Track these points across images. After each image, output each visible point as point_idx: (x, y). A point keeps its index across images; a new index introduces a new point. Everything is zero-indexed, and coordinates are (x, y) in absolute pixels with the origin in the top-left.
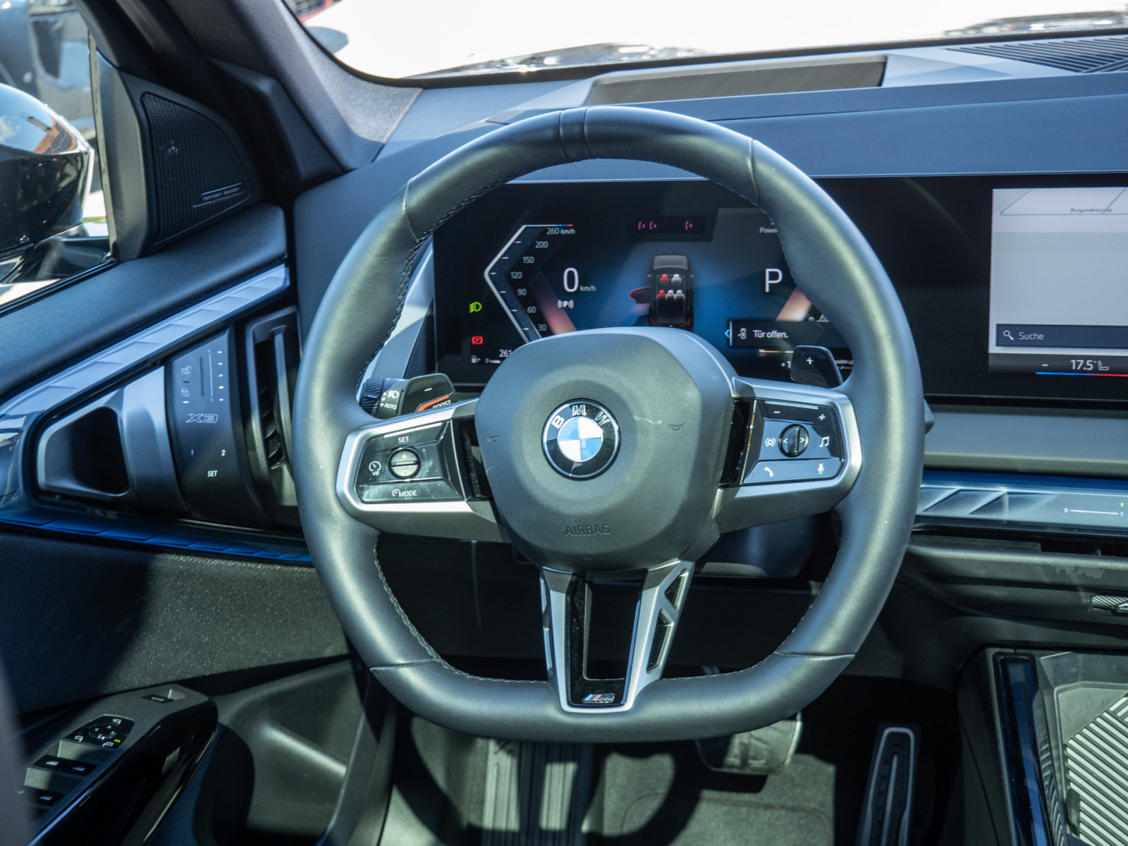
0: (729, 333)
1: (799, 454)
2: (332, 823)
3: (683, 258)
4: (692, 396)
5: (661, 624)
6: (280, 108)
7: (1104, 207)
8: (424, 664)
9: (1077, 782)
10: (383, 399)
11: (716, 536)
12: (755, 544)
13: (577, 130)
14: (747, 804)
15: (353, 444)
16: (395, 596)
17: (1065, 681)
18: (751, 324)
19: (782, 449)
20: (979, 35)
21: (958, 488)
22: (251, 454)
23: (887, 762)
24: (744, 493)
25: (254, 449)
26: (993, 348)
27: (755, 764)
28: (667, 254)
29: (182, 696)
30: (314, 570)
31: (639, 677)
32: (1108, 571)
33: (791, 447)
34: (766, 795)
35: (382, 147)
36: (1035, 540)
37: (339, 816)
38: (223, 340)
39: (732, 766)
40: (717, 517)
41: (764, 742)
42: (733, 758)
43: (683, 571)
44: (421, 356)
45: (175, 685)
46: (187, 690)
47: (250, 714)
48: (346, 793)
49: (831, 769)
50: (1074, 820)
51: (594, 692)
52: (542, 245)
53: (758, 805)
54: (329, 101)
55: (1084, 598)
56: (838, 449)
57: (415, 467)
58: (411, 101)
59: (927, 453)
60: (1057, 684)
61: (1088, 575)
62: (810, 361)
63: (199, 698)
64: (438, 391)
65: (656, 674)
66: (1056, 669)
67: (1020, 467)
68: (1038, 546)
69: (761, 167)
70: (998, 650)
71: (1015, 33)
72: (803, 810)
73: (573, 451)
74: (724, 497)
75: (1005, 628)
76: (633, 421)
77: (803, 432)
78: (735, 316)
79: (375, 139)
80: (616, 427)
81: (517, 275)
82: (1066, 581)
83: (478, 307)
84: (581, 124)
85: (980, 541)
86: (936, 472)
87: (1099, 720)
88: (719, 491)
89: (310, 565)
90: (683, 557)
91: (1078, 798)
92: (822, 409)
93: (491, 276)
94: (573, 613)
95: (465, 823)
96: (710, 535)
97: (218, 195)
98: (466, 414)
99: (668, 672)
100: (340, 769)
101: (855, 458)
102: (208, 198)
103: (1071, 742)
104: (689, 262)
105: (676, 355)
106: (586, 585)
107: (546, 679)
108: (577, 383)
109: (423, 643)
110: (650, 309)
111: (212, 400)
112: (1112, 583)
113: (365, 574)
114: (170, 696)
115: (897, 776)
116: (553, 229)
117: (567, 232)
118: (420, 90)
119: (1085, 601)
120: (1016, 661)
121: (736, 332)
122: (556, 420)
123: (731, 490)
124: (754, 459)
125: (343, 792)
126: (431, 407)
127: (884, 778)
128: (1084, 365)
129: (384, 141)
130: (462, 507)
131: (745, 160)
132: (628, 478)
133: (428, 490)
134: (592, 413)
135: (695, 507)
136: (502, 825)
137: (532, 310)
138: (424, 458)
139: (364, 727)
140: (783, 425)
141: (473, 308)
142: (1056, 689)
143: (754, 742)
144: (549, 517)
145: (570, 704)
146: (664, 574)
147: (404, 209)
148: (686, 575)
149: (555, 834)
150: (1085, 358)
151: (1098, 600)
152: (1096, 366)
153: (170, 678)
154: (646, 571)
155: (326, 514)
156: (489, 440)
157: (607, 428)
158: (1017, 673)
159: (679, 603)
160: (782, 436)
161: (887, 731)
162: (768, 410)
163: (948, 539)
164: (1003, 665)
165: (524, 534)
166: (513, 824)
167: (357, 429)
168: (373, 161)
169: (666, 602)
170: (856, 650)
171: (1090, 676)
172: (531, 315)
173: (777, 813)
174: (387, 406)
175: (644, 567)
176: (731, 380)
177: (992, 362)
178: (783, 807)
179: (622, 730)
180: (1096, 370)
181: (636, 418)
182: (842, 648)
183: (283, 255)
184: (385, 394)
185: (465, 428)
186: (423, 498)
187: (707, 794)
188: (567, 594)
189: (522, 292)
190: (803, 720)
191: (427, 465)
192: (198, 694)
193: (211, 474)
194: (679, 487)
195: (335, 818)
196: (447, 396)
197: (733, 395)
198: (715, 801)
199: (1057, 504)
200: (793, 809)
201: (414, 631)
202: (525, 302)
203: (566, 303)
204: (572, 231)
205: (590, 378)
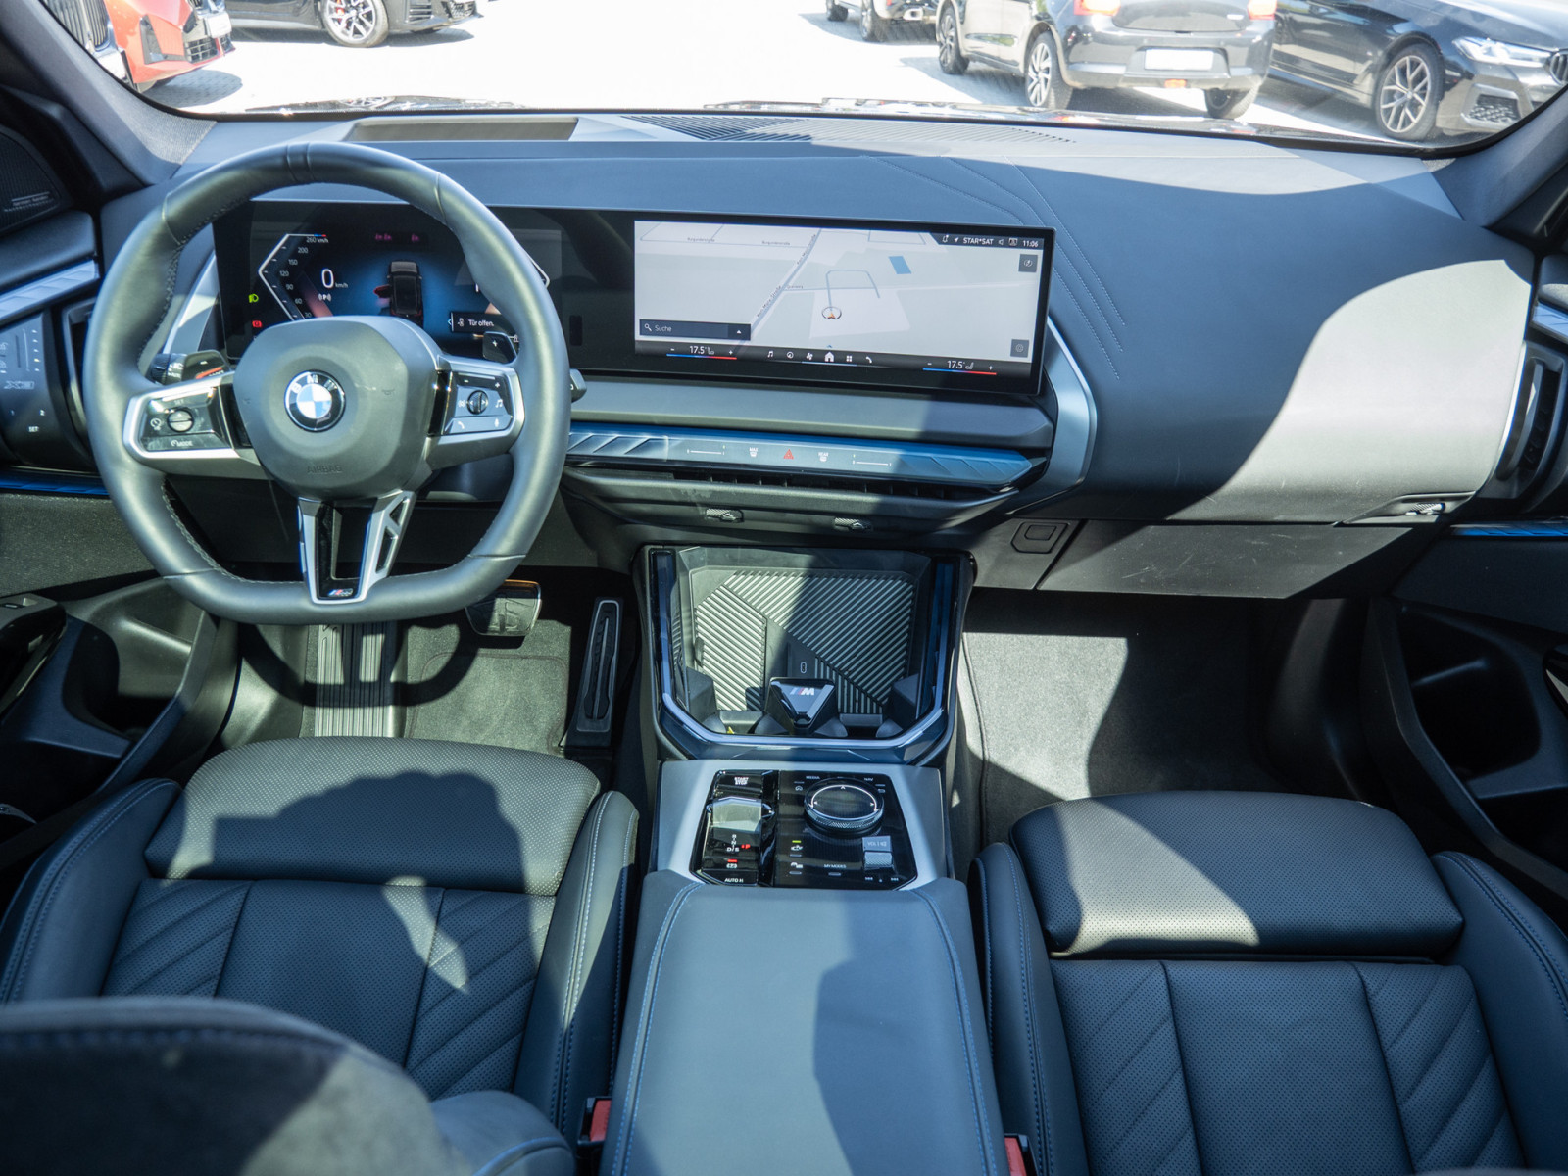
0: (451, 321)
1: (482, 412)
2: (180, 690)
3: (413, 264)
4: (400, 369)
5: (387, 538)
6: (71, 130)
7: (709, 238)
8: (206, 572)
9: (702, 633)
10: (170, 370)
11: (429, 473)
12: (466, 477)
13: (301, 159)
14: (508, 656)
15: (136, 406)
16: (183, 522)
17: (697, 567)
18: (467, 315)
19: (470, 410)
20: (727, 109)
21: (591, 434)
22: (73, 413)
23: (601, 623)
24: (445, 440)
25: (75, 408)
26: (638, 337)
27: (510, 629)
28: (401, 260)
29: (34, 602)
30: (110, 501)
31: (370, 575)
32: (714, 492)
33: (476, 407)
34: (524, 649)
35: (178, 167)
36: (670, 472)
37: (186, 683)
38: (37, 322)
39: (494, 631)
40: (428, 460)
41: (515, 614)
42: (494, 626)
43: (405, 499)
44: (212, 336)
45: (30, 594)
46: (40, 597)
47: (108, 612)
48: (191, 666)
49: (568, 630)
50: (699, 657)
51: (338, 588)
52: (303, 250)
53: (516, 657)
54: (124, 126)
55: (701, 510)
56: (508, 407)
57: (190, 423)
58: (206, 132)
59: (573, 410)
60: (691, 569)
61: (702, 495)
62: (495, 343)
63: (49, 603)
64: (213, 363)
65: (383, 574)
66: (690, 558)
67: (656, 421)
68: (672, 476)
69: (447, 196)
70: (652, 546)
71: (749, 110)
72: (549, 658)
73: (308, 410)
74: (432, 443)
75: (654, 532)
76: (354, 388)
77: (484, 396)
78: (457, 308)
79: (173, 161)
80: (342, 393)
81: (285, 274)
82: (688, 499)
83: (255, 298)
84: (304, 155)
85: (633, 473)
86: (579, 424)
87: (717, 591)
88: (428, 440)
89: (107, 497)
90: (405, 488)
91: (702, 642)
92: (498, 379)
93: (264, 274)
94: (322, 533)
95: (302, 681)
96: (423, 472)
97: (27, 202)
98: (230, 382)
99: (393, 572)
100: (187, 649)
101: (520, 415)
102: (18, 204)
103: (700, 606)
104: (418, 267)
105: (388, 338)
106: (335, 512)
107: (302, 580)
108: (310, 358)
109: (206, 557)
110: (391, 302)
111: (28, 370)
112: (717, 500)
113: (154, 505)
114: (24, 604)
115: (608, 633)
116: (311, 238)
117: (322, 240)
118: (215, 122)
119: (701, 513)
120: (663, 554)
121: (456, 321)
122: (294, 386)
123: (436, 438)
124: (451, 415)
125: (188, 666)
126: (207, 376)
127: (600, 634)
128: (699, 349)
129: (181, 162)
130: (230, 453)
131: (433, 189)
132: (352, 431)
133: (202, 441)
134: (322, 381)
135: (407, 451)
136: (331, 681)
137: (298, 301)
138: (197, 417)
139: (205, 618)
140: (470, 390)
141: (251, 298)
142: (690, 572)
143: (508, 614)
144: (294, 461)
145: (318, 597)
146: (389, 500)
147: (163, 217)
148: (407, 501)
149: (370, 684)
150: (699, 345)
151: (710, 512)
152: (706, 351)
153: (25, 589)
154: (376, 499)
155: (118, 460)
156: (245, 403)
157: (334, 393)
158: (663, 562)
159: (402, 521)
160: (469, 399)
161: (601, 603)
162: (460, 380)
163: (611, 471)
164: (654, 557)
165: (277, 474)
166: (340, 680)
167: (140, 393)
168: (171, 178)
169: (391, 521)
170: (527, 551)
171: (712, 562)
172: (298, 305)
173: (531, 660)
174: (174, 375)
175: (375, 496)
176: (436, 357)
177: (638, 347)
178: (534, 657)
179: (359, 614)
180: (706, 353)
181: (357, 385)
182: (516, 551)
183: (93, 253)
184: (171, 365)
185: (228, 391)
186: (197, 446)
187: (482, 651)
188: (316, 517)
189: (290, 287)
190: (541, 598)
191: (199, 423)
192: (48, 600)
193: (33, 429)
194: (392, 438)
195: (182, 684)
196: (220, 368)
197: (437, 369)
198: (486, 655)
199: (682, 447)
200: (540, 658)
201: (198, 548)
202: (293, 295)
203: (325, 296)
204: (327, 240)
205: (320, 355)
